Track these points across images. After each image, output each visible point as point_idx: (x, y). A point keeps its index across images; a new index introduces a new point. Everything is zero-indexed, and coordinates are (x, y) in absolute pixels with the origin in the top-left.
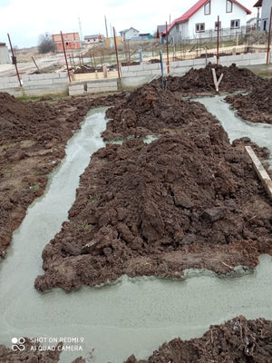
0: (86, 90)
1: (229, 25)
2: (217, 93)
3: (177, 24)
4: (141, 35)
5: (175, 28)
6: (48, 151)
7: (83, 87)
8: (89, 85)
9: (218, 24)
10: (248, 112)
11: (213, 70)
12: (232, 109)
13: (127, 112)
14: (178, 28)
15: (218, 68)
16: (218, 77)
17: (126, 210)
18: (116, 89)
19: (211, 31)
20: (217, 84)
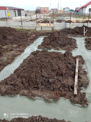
0: (41, 29)
2: (84, 36)
4: (70, 10)
5: (82, 9)
6: (19, 49)
7: (41, 28)
8: (43, 28)
10: (89, 46)
11: (84, 28)
12: (85, 43)
13: (47, 40)
15: (86, 27)
16: (85, 31)
17: (27, 74)
18: (51, 30)
20: (84, 33)
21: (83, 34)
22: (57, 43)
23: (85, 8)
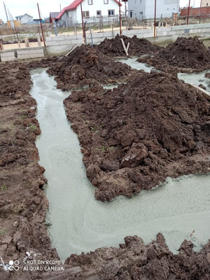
0: (16, 56)
1: (107, 14)
2: (128, 57)
3: (66, 11)
5: (65, 14)
6: (18, 101)
7: (13, 53)
8: (18, 52)
9: (99, 13)
11: (122, 39)
13: (76, 68)
14: (67, 14)
15: (125, 38)
18: (43, 55)
19: (94, 17)
20: (126, 50)
21: (124, 52)
22: (101, 71)
23: (73, 12)
